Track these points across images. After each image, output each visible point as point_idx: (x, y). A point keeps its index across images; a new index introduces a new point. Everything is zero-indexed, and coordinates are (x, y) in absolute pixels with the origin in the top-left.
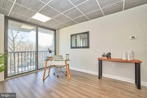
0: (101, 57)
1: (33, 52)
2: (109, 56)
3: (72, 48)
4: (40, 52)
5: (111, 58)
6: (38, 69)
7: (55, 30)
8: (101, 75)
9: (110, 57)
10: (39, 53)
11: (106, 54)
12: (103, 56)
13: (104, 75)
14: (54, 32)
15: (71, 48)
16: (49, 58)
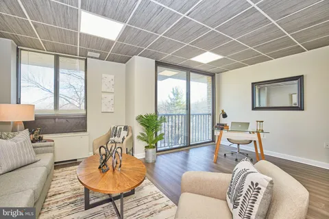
1: (182, 115)
3: (254, 108)
4: (193, 115)
6: (190, 145)
7: (213, 75)
10: (191, 117)
14: (211, 78)
16: (223, 125)
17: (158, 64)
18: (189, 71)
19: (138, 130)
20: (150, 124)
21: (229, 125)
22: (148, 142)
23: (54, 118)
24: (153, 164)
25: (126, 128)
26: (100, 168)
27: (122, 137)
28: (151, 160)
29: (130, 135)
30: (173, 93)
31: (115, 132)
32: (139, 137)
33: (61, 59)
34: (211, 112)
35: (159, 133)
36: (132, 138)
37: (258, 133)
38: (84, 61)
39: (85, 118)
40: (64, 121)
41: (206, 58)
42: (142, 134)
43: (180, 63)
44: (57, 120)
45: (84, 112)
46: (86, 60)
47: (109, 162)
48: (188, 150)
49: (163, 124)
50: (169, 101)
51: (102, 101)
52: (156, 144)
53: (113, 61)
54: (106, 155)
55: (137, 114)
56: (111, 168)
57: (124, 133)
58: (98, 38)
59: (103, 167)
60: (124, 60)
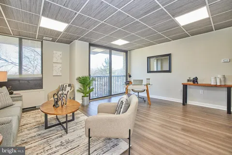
0: (186, 82)
1: (106, 77)
2: (195, 81)
4: (114, 76)
5: (197, 83)
6: (111, 95)
7: (126, 52)
8: (186, 102)
9: (197, 81)
10: (113, 78)
11: (192, 79)
12: (188, 81)
13: (189, 102)
14: (125, 53)
15: (148, 72)
16: (129, 82)
17: (91, 45)
18: (111, 49)
19: (78, 86)
20: (85, 82)
21: (132, 81)
22: (84, 93)
23: (19, 80)
24: (87, 106)
25: (70, 85)
26: (54, 106)
27: (67, 91)
28: (86, 103)
29: (72, 89)
30: (105, 62)
31: (62, 88)
32: (78, 91)
33: (23, 40)
34: (125, 74)
35: (91, 87)
36: (74, 91)
37: (147, 85)
38: (40, 42)
39: (41, 79)
40: (26, 82)
41: (120, 42)
42: (80, 89)
43: (105, 45)
44: (21, 81)
45: (41, 76)
46: (42, 42)
47: (59, 103)
48: (110, 98)
49: (94, 82)
50: (103, 68)
51: (54, 68)
52: (90, 94)
53: (61, 42)
54: (57, 99)
55: (77, 76)
56: (60, 106)
57: (68, 89)
58: (51, 30)
59: (55, 105)
60: (69, 42)
